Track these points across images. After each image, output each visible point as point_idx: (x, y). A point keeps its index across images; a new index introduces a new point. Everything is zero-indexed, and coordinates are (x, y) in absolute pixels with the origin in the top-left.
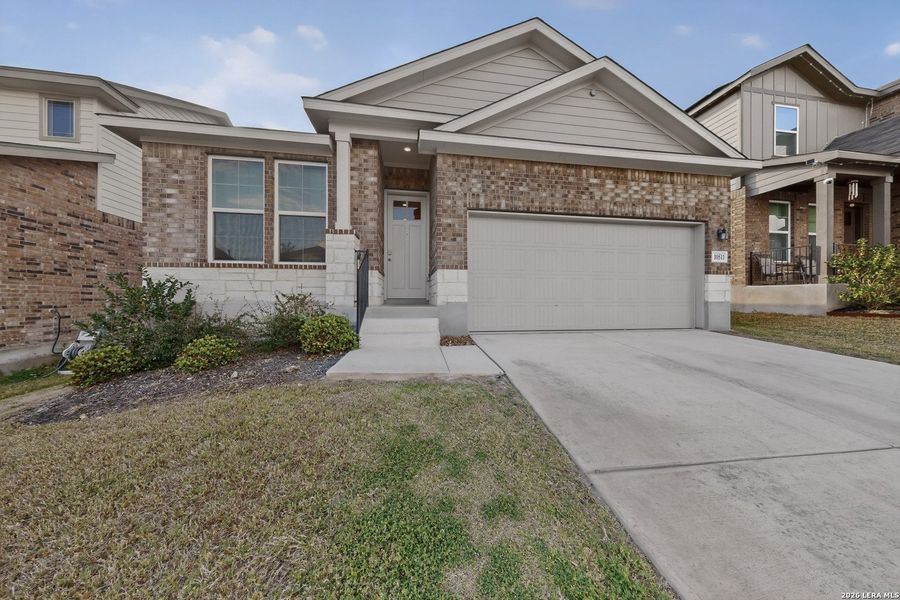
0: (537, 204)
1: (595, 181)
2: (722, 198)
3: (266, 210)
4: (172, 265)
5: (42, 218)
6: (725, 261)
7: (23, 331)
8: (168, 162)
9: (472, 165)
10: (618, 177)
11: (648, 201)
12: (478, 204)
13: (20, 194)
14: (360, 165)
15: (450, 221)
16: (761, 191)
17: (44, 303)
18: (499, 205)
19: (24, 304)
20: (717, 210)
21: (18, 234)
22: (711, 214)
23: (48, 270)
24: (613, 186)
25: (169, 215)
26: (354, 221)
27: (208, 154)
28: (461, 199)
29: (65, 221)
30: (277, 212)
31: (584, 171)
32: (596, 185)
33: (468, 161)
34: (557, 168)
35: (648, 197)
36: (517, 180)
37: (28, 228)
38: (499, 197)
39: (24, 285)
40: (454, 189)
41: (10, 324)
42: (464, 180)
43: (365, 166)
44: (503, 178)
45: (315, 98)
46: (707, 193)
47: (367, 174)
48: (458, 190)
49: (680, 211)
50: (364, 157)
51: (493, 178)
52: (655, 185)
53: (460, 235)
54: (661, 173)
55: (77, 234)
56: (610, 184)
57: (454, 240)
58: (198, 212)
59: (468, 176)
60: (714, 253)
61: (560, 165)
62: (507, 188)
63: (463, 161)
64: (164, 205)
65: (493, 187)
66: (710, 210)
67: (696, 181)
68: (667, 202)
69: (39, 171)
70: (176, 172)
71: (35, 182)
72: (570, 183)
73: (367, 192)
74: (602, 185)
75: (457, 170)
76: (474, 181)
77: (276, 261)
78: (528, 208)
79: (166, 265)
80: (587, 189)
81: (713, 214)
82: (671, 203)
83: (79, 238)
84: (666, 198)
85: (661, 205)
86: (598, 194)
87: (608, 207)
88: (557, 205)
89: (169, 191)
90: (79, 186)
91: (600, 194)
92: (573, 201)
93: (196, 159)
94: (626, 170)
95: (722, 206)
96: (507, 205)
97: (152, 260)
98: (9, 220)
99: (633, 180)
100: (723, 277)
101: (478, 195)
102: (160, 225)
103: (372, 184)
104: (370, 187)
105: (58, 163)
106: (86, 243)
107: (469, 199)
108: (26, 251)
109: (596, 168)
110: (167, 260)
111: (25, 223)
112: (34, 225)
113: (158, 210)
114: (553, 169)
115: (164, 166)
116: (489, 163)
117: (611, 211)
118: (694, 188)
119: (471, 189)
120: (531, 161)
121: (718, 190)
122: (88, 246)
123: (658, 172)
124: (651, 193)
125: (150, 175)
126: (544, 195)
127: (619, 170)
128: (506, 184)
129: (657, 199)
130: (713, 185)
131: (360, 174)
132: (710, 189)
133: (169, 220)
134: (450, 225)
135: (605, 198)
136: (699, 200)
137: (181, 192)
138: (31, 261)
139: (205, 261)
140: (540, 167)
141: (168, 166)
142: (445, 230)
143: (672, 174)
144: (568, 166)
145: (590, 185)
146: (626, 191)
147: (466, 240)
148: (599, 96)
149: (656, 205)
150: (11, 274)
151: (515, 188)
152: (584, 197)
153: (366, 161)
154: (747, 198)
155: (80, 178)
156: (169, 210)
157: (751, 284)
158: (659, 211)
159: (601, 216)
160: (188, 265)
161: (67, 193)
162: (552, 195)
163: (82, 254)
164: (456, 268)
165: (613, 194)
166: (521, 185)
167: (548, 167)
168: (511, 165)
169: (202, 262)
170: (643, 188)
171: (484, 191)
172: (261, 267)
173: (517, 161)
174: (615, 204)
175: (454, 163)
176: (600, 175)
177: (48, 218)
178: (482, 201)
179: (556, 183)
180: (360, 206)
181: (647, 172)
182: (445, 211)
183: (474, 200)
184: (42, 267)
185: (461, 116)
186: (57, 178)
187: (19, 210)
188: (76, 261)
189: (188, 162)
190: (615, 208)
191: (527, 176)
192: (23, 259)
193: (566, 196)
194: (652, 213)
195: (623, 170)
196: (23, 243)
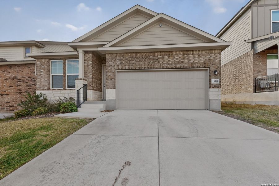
0: (138, 66)
1: (160, 57)
2: (216, 58)
3: (63, 74)
4: (42, 90)
5: (22, 79)
6: (218, 83)
7: (18, 107)
8: (42, 63)
9: (117, 56)
10: (170, 54)
11: (182, 62)
12: (119, 68)
13: (17, 73)
14: (87, 59)
15: (110, 74)
16: (259, 51)
17: (22, 100)
18: (126, 68)
19: (18, 100)
20: (214, 63)
21: (17, 83)
22: (211, 65)
23: (24, 92)
24: (167, 58)
25: (42, 77)
26: (85, 76)
27: (50, 60)
28: (113, 67)
29: (27, 79)
30: (66, 74)
31: (156, 53)
32: (160, 58)
33: (116, 55)
34: (146, 54)
35: (182, 61)
36: (132, 59)
37: (19, 81)
38: (126, 66)
39: (18, 96)
40: (111, 64)
41: (15, 105)
42: (114, 61)
43: (89, 59)
44: (127, 59)
45: (71, 42)
46: (209, 56)
47: (89, 61)
48: (112, 64)
49: (196, 65)
50: (88, 56)
51: (124, 59)
52: (185, 56)
53: (113, 78)
54: (188, 51)
55: (30, 82)
56: (166, 57)
57: (111, 80)
58: (48, 76)
59: (115, 59)
60: (212, 80)
61: (147, 52)
62: (128, 62)
63: (114, 55)
64: (41, 74)
65: (124, 62)
66: (211, 63)
67: (204, 52)
68: (190, 62)
69: (21, 67)
70: (43, 65)
71: (21, 70)
72: (151, 58)
73: (89, 67)
74: (163, 58)
75: (112, 58)
76: (117, 61)
77: (66, 88)
78: (136, 68)
79: (41, 90)
80: (157, 60)
81: (212, 64)
82: (192, 62)
83: (31, 83)
84: (190, 60)
85: (188, 63)
86: (161, 61)
87: (165, 66)
88: (146, 66)
89: (42, 71)
90: (31, 70)
91: (162, 61)
92: (152, 65)
93: (47, 62)
94: (173, 51)
95: (217, 61)
96: (128, 68)
97: (38, 89)
98: (15, 80)
99: (176, 55)
100: (217, 89)
101: (119, 65)
102: (40, 80)
103: (91, 64)
104: (90, 65)
105: (26, 64)
106: (33, 84)
107: (116, 67)
108: (18, 87)
109: (161, 52)
110: (41, 89)
111: (18, 80)
112: (20, 81)
113: (40, 76)
114: (144, 54)
115: (40, 64)
116: (122, 54)
117: (167, 67)
118: (203, 55)
119: (116, 64)
120: (136, 52)
121: (214, 55)
122: (33, 85)
123: (186, 51)
124: (183, 59)
125: (38, 67)
126: (141, 63)
127: (170, 52)
128: (128, 61)
129: (186, 61)
130: (212, 53)
131: (87, 61)
132: (211, 55)
133: (42, 78)
134: (110, 75)
135: (164, 62)
136: (206, 60)
137: (44, 71)
138: (20, 90)
139: (50, 88)
140: (140, 54)
141: (41, 64)
142: (108, 77)
143: (193, 51)
144: (150, 52)
145: (158, 58)
146: (173, 59)
147: (115, 80)
148: (163, 26)
149: (185, 63)
150: (15, 93)
151: (131, 62)
152: (156, 63)
153: (89, 57)
154: (254, 54)
155: (31, 68)
156: (42, 76)
157: (255, 92)
158: (187, 65)
159: (163, 69)
160: (46, 90)
161: (28, 72)
162: (144, 63)
163: (32, 88)
164: (112, 89)
165: (167, 61)
166: (133, 60)
167: (143, 53)
168: (130, 54)
169: (49, 89)
170: (180, 57)
171: (121, 64)
172: (62, 90)
173: (131, 53)
174: (168, 64)
175: (111, 56)
176: (162, 54)
177: (24, 79)
178: (120, 67)
179: (146, 59)
180: (87, 71)
181: (182, 51)
182: (108, 71)
183: (118, 67)
184: (22, 91)
185: (111, 41)
186: (26, 68)
187: (17, 77)
188: (30, 89)
189: (46, 63)
190: (168, 65)
191: (135, 57)
192: (18, 89)
193: (149, 63)
194: (184, 66)
195: (171, 52)
196: (18, 85)
